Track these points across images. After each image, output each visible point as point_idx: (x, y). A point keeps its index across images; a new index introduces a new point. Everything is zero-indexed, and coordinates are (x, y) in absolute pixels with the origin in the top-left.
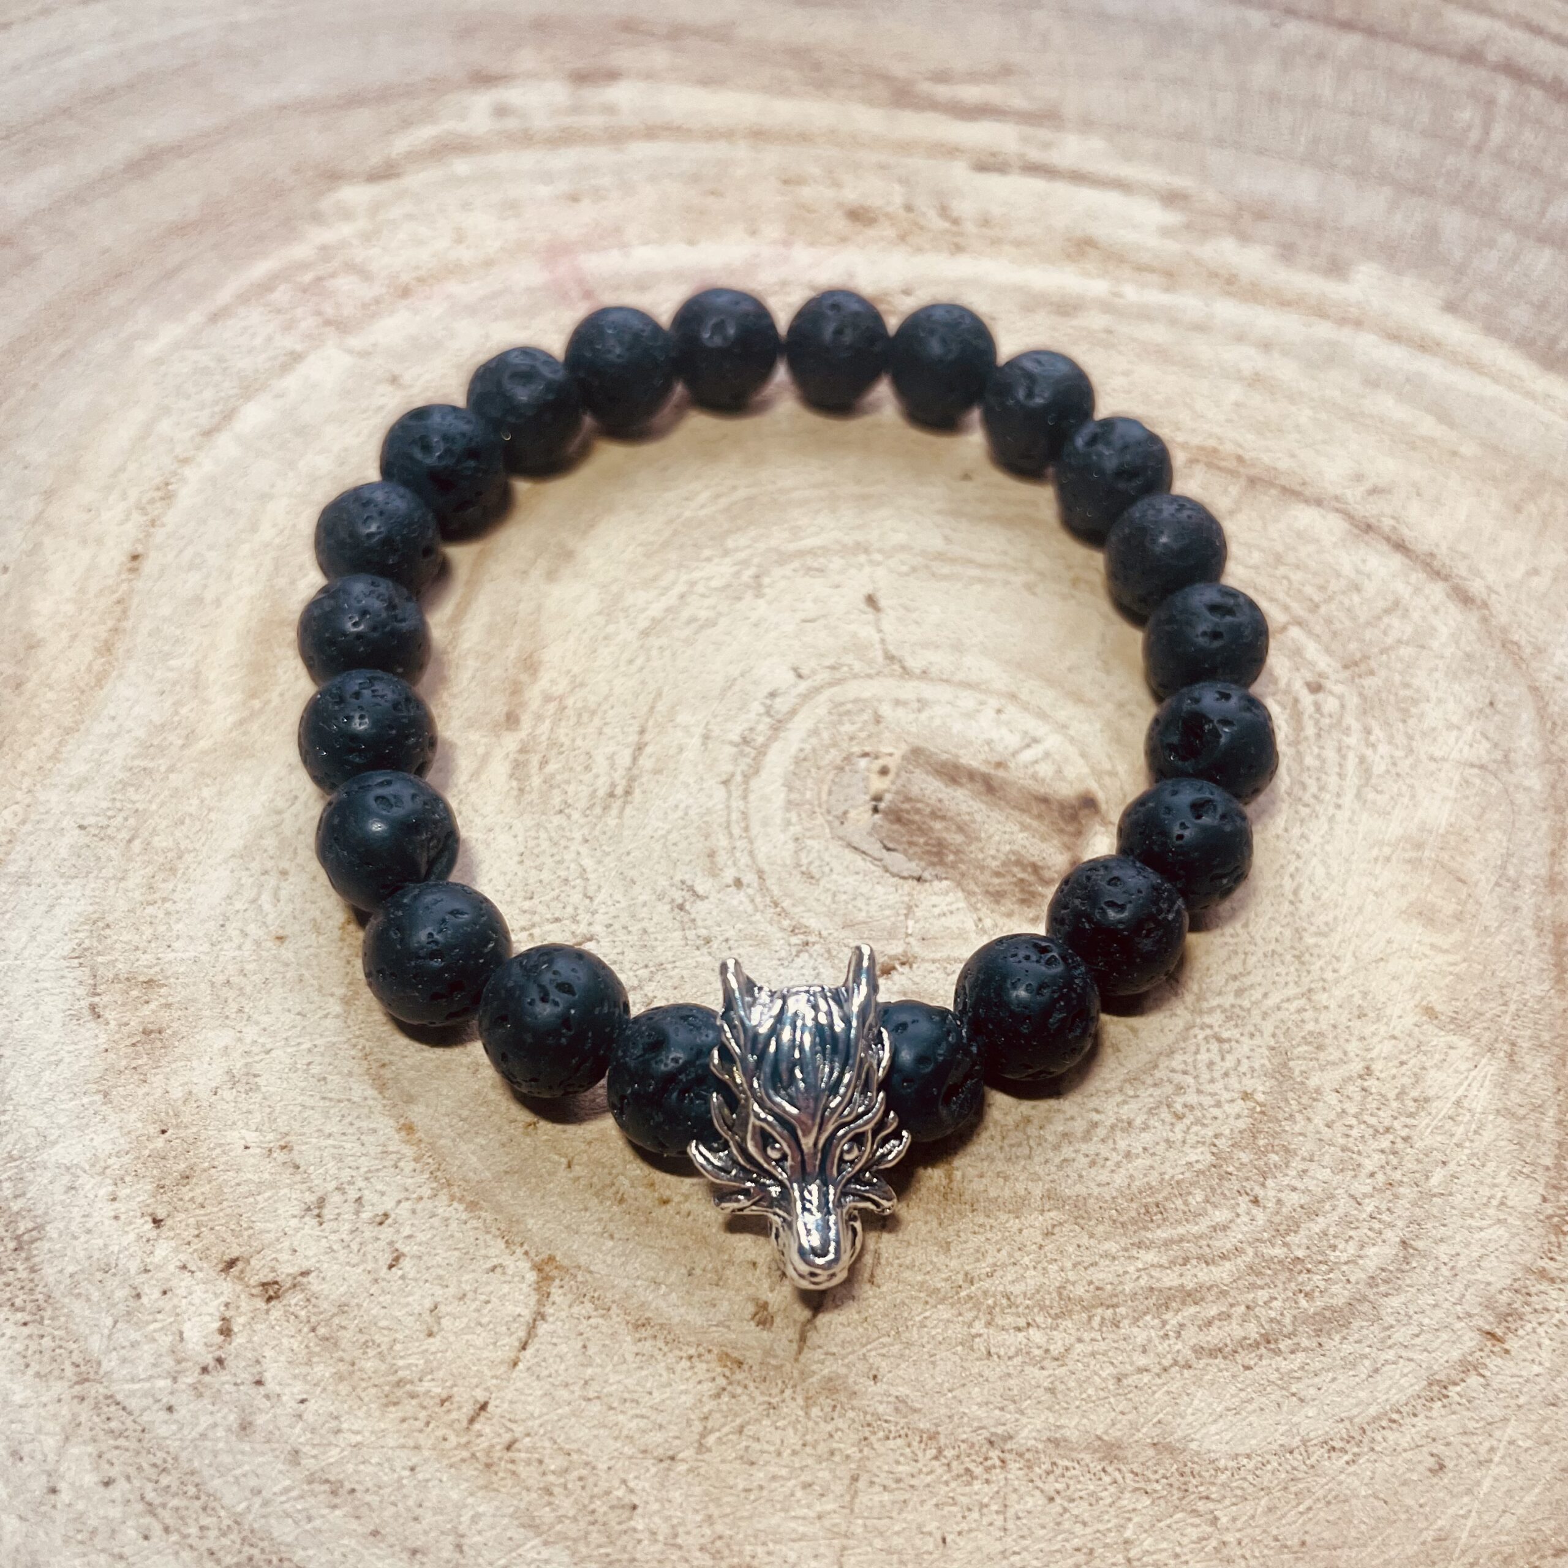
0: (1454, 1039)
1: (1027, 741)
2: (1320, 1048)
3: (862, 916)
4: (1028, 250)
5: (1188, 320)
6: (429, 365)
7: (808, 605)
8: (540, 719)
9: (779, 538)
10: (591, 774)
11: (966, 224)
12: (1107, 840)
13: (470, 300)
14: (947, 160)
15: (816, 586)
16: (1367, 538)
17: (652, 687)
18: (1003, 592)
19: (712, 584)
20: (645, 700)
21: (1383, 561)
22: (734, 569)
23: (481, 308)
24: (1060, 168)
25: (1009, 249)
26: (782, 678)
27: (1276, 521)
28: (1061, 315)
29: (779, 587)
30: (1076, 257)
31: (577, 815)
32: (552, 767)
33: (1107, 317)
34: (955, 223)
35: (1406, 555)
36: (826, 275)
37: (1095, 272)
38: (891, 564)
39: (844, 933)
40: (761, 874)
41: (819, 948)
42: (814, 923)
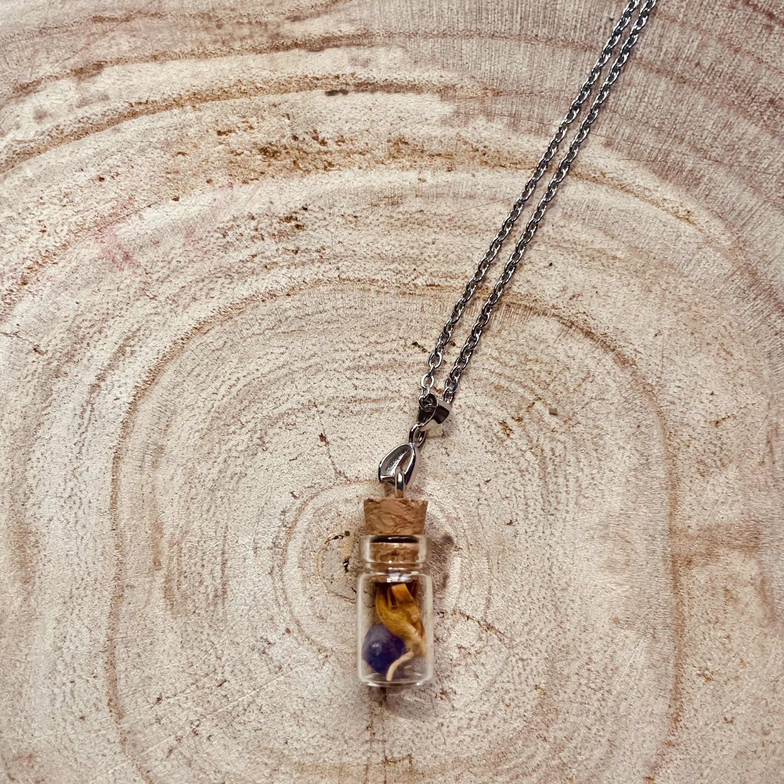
0: (628, 632)
2: (567, 653)
4: (369, 156)
5: (463, 191)
6: (52, 333)
7: (291, 450)
8: (171, 559)
9: (268, 408)
10: (203, 587)
11: (330, 142)
12: (459, 559)
13: (61, 277)
14: (311, 89)
15: (292, 436)
16: (571, 331)
17: (222, 524)
18: (389, 415)
19: (239, 448)
20: (220, 533)
21: (581, 346)
22: (249, 435)
23: (70, 282)
24: (377, 79)
25: (357, 157)
26: (286, 500)
27: (522, 331)
28: (393, 204)
29: (274, 441)
30: (396, 155)
31: (203, 612)
32: (184, 587)
33: (418, 199)
34: (323, 143)
35: (592, 338)
36: (257, 205)
37: (408, 164)
38: (328, 411)
39: (343, 647)
40: (298, 623)
41: (333, 658)
42: (328, 644)
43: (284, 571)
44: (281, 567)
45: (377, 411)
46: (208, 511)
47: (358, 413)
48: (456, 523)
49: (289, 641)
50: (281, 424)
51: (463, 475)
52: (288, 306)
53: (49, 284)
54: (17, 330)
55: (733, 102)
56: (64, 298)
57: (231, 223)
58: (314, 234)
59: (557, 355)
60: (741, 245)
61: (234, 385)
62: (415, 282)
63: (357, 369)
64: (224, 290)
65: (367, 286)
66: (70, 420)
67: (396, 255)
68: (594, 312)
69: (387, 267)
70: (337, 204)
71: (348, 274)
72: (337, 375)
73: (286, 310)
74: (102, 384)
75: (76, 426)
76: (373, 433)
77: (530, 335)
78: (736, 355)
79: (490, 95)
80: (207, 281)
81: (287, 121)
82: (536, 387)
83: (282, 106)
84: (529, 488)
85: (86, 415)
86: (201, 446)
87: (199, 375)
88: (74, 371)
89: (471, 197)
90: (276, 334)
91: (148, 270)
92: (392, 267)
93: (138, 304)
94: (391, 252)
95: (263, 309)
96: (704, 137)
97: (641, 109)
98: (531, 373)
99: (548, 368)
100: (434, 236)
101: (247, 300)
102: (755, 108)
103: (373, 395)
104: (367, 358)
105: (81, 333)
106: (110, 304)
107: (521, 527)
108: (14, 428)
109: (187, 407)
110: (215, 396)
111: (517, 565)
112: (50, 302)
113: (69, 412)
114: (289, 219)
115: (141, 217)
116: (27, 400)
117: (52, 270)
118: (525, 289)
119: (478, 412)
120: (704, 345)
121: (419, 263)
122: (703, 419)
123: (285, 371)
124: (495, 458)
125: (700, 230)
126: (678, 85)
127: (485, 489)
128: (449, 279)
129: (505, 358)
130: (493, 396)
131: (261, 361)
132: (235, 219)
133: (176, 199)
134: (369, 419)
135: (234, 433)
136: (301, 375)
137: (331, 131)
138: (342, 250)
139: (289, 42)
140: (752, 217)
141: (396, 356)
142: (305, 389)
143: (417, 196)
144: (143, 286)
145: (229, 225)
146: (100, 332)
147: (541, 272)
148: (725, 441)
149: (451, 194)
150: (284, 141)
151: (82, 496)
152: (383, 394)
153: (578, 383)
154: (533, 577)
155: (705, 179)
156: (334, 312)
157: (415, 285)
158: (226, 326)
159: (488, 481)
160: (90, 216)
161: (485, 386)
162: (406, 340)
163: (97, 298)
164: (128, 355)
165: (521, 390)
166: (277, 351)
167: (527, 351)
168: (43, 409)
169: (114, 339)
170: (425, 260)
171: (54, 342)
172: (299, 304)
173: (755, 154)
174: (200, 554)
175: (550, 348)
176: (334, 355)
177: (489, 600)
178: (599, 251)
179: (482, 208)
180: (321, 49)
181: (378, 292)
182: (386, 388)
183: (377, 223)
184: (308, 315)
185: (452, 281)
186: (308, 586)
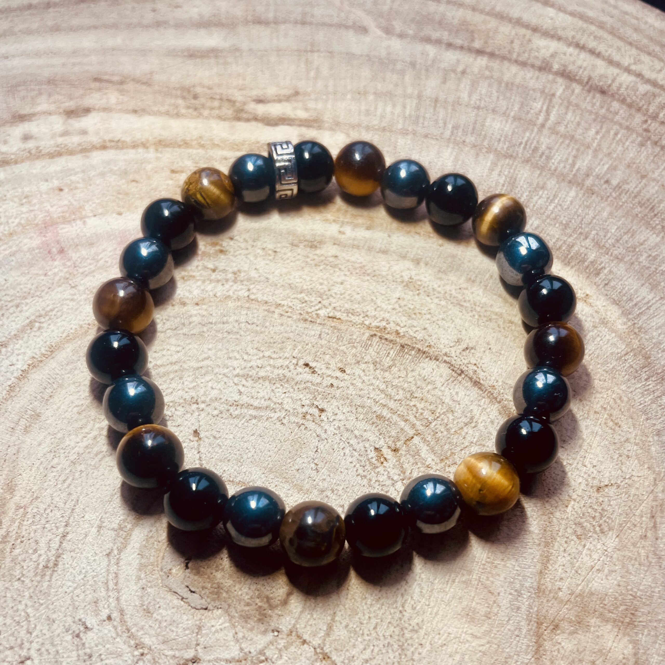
3: (173, 635)
5: (378, 246)
8: (13, 521)
10: (37, 554)
16: (460, 378)
17: (74, 497)
18: (267, 424)
20: (70, 504)
21: (468, 393)
27: (412, 371)
28: (311, 247)
31: (27, 581)
32: (17, 551)
33: (336, 246)
35: (480, 388)
37: (332, 219)
38: (209, 409)
39: (162, 647)
40: (122, 612)
41: (149, 657)
42: (147, 641)
43: (123, 556)
44: (120, 551)
45: (255, 417)
46: (64, 481)
47: (237, 417)
49: (108, 629)
51: (329, 493)
52: (195, 312)
55: (637, 215)
58: (234, 259)
59: (444, 398)
60: (636, 330)
62: (318, 312)
63: (246, 377)
65: (272, 309)
67: (305, 287)
68: (486, 365)
69: (295, 296)
70: (261, 239)
71: (257, 296)
72: (225, 379)
73: (191, 316)
74: (4, 350)
76: (247, 438)
77: (420, 375)
78: (625, 427)
82: (417, 423)
86: (76, 420)
89: (385, 252)
90: (177, 335)
91: (77, 264)
92: (299, 296)
93: (59, 289)
94: (301, 284)
95: (171, 312)
96: (607, 238)
97: (551, 208)
98: (415, 409)
99: (432, 407)
100: (343, 278)
102: (657, 222)
103: (256, 404)
104: (258, 369)
106: (34, 286)
114: (215, 244)
115: (85, 223)
118: (421, 335)
120: (592, 413)
121: (325, 297)
122: (584, 482)
123: (176, 367)
124: (365, 482)
125: (596, 312)
126: (586, 195)
128: (350, 315)
129: (391, 391)
130: (373, 423)
131: (156, 355)
133: (120, 214)
134: (246, 424)
136: (191, 374)
138: (257, 276)
139: (251, 117)
140: (648, 308)
141: (286, 372)
142: (191, 386)
143: (334, 244)
144: (68, 276)
146: (17, 307)
147: (439, 322)
148: (606, 508)
149: (366, 247)
152: (265, 404)
153: (460, 426)
155: (606, 271)
156: (236, 325)
157: (317, 315)
161: (367, 413)
162: (299, 359)
164: (35, 329)
165: (402, 423)
166: (174, 349)
167: (414, 388)
169: (28, 314)
170: (331, 295)
172: (205, 313)
173: (655, 258)
174: (43, 522)
175: (437, 390)
176: (226, 362)
177: (330, 627)
178: (496, 314)
179: (392, 263)
180: (276, 125)
181: (282, 315)
182: (269, 399)
183: (293, 259)
184: (211, 323)
185: (353, 317)
186: (143, 576)
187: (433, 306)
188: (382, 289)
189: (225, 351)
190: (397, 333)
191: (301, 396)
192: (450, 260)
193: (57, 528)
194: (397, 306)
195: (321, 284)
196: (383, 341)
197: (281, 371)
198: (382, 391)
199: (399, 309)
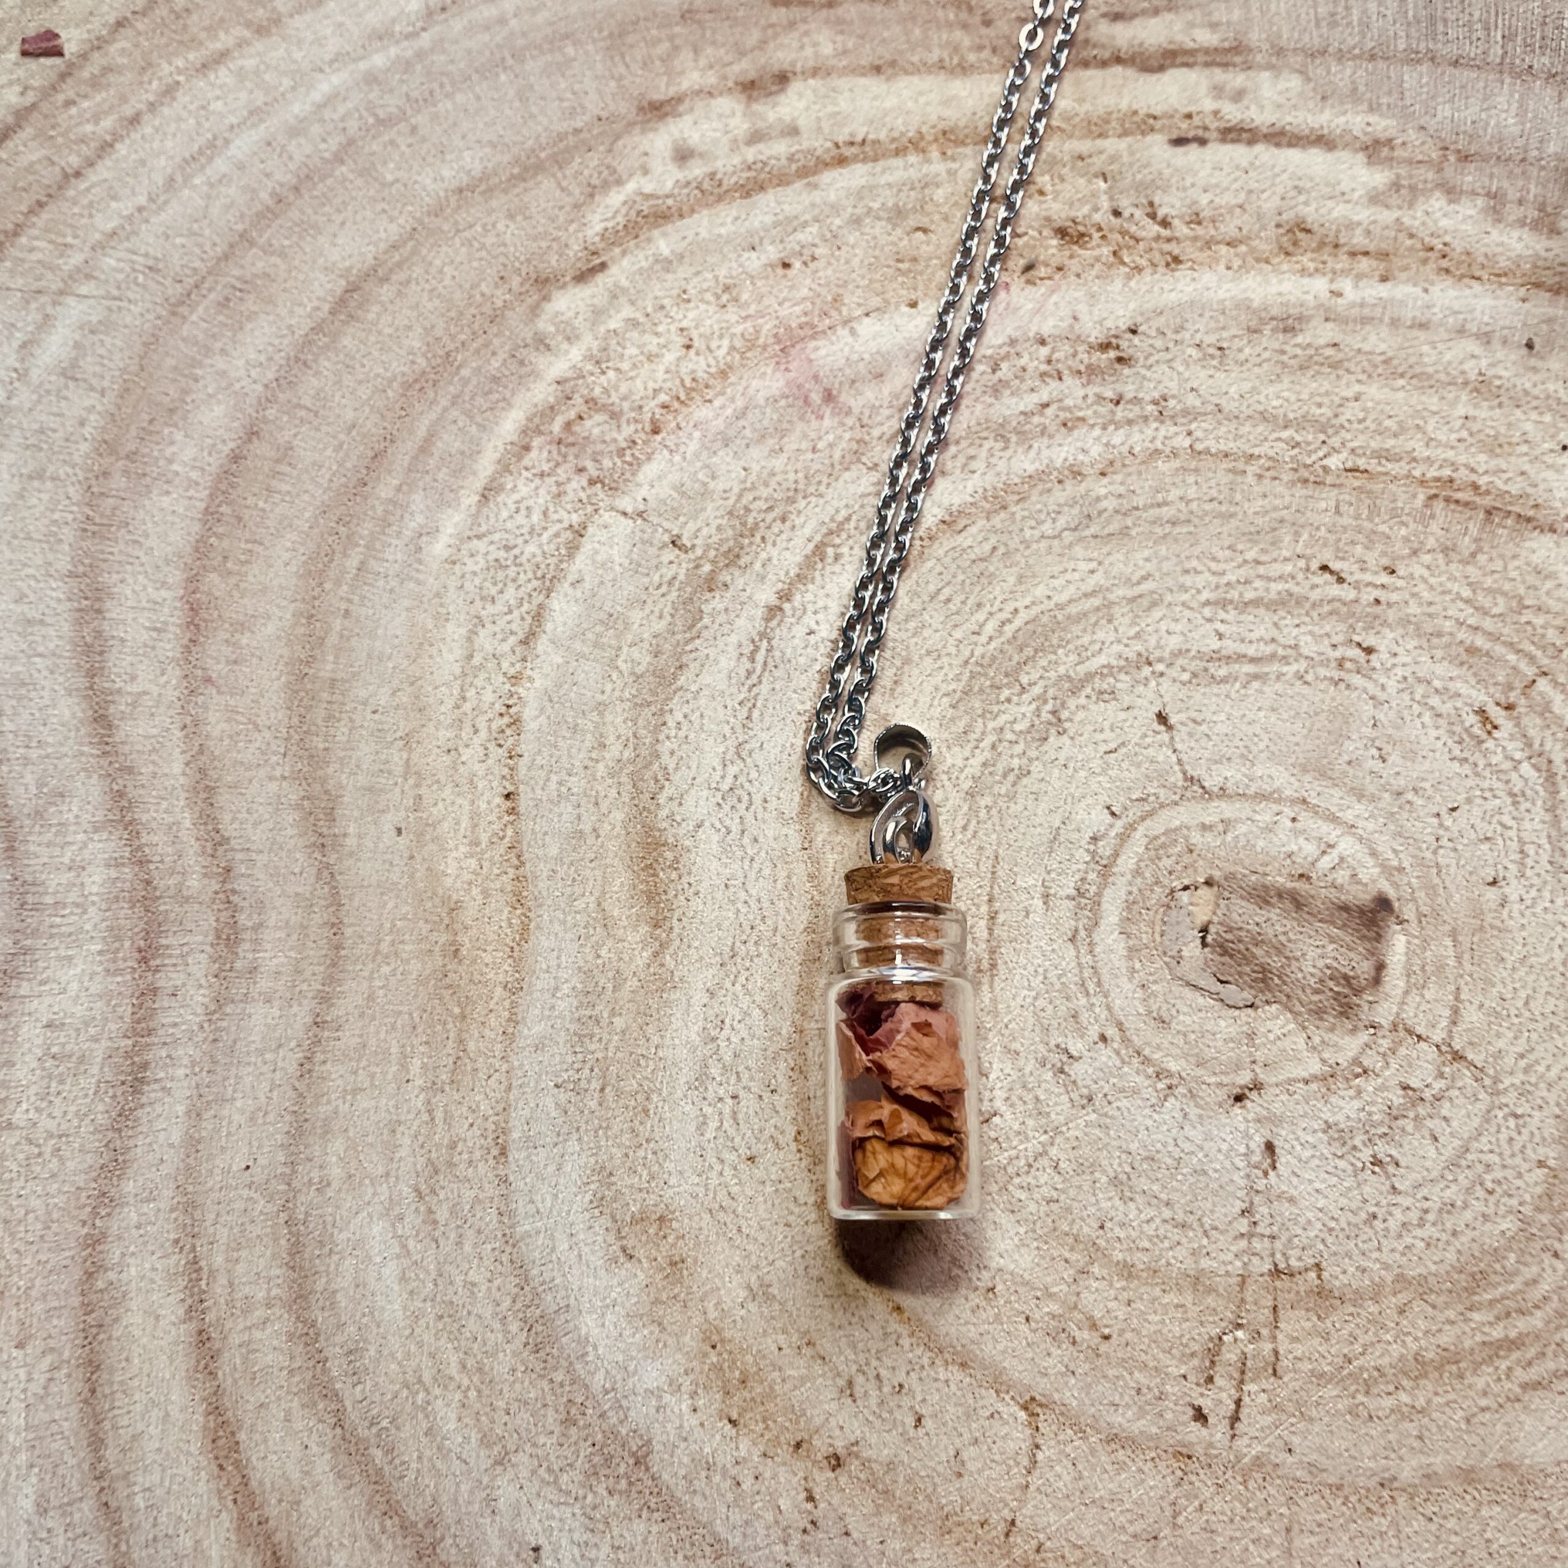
1: (1323, 847)
3: (1211, 1052)
4: (1243, 248)
5: (1408, 314)
6: (703, 516)
7: (1107, 734)
9: (1067, 662)
11: (1176, 222)
12: (1403, 938)
13: (719, 424)
14: (1143, 133)
15: (1110, 712)
17: (989, 852)
18: (1278, 686)
19: (1018, 727)
20: (986, 866)
22: (1034, 706)
23: (731, 433)
24: (1257, 122)
25: (1223, 249)
26: (1099, 819)
27: (1515, 557)
28: (1285, 330)
29: (1077, 718)
30: (1291, 249)
33: (1330, 325)
34: (1165, 223)
36: (1051, 322)
37: (1311, 266)
38: (1173, 672)
39: (1200, 1072)
40: (1120, 1026)
41: (1181, 1090)
42: (1173, 1066)
43: (1096, 938)
44: (1089, 931)
45: (1256, 677)
46: (965, 828)
47: (1224, 680)
48: (1397, 877)
49: (1105, 1056)
50: (1088, 690)
51: (1410, 796)
52: (1103, 491)
53: (697, 434)
54: (642, 507)
56: (723, 460)
57: (1006, 349)
58: (1148, 374)
61: (1009, 621)
62: (1325, 462)
63: (1224, 604)
64: (993, 460)
65: (1240, 465)
66: (733, 663)
67: (1291, 416)
69: (1275, 435)
70: (1187, 325)
71: (1207, 443)
72: (1187, 613)
73: (1098, 499)
74: (787, 606)
75: (743, 673)
76: (1250, 716)
77: (1528, 564)
79: (1452, 158)
80: (964, 444)
81: (1103, 185)
82: (1539, 653)
83: (1095, 159)
84: (1527, 825)
85: (760, 657)
86: (952, 720)
87: (948, 600)
88: (740, 582)
89: (1423, 326)
90: (1082, 539)
91: (865, 421)
93: (847, 475)
94: (1281, 411)
95: (1060, 495)
98: (1529, 628)
100: (1357, 388)
101: (1032, 479)
103: (1251, 651)
104: (1240, 588)
105: (750, 520)
106: (801, 475)
107: (1513, 890)
108: (639, 670)
109: (928, 653)
110: (975, 638)
111: (1505, 955)
112: (699, 464)
113: (730, 649)
114: (1105, 347)
115: (853, 332)
116: (660, 626)
117: (702, 412)
118: (1517, 486)
119: (1437, 691)
121: (1330, 431)
123: (1096, 602)
124: (1467, 769)
127: (1448, 822)
128: (1384, 461)
129: (1483, 600)
130: (1462, 664)
131: (1055, 583)
132: (1013, 342)
133: (913, 305)
134: (1242, 692)
135: (1009, 700)
136: (1125, 610)
137: (1178, 204)
138: (1198, 403)
139: (1107, 55)
141: (1290, 586)
142: (1132, 632)
143: (1327, 320)
144: (855, 446)
145: (1003, 351)
146: (784, 520)
147: (1546, 458)
149: (1387, 319)
150: (1097, 217)
151: (753, 790)
152: (1269, 649)
154: (1533, 977)
156: (1182, 506)
157: (1324, 468)
158: (997, 521)
159: (1454, 809)
160: (768, 326)
161: (1448, 646)
162: (1308, 559)
163: (778, 463)
164: (830, 560)
165: (1512, 657)
166: (1084, 566)
167: (1522, 591)
168: (687, 643)
169: (807, 531)
170: (1342, 426)
171: (705, 531)
172: (1122, 490)
176: (1181, 579)
177: (1456, 1011)
179: (1441, 346)
180: (1161, 69)
181: (1260, 476)
182: (1273, 640)
183: (1258, 360)
184: (1137, 508)
185: (1389, 466)
186: (1138, 966)
187: (1529, 427)
188: (1433, 402)
189: (1174, 560)
190: (1475, 487)
191: (1328, 628)
192: (1544, 327)
193: (978, 906)
194: (1464, 434)
195: (1320, 405)
196: (1452, 506)
197: (1280, 586)
198: (1467, 601)
199: (1470, 440)
